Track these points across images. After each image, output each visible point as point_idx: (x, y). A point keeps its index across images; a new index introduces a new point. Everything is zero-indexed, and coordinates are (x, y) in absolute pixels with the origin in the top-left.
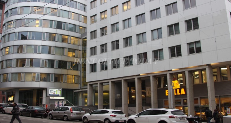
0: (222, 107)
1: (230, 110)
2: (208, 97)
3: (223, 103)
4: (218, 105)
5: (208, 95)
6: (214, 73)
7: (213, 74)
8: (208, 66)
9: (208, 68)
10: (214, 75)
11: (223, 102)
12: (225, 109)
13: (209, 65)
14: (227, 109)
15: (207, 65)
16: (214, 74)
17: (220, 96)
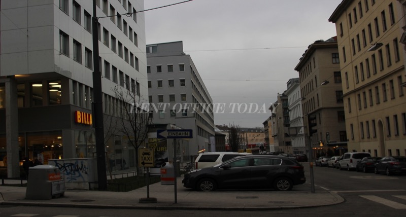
0: (30, 152)
1: (44, 156)
2: (5, 134)
3: (31, 145)
4: (23, 148)
5: (6, 132)
6: (20, 91)
7: (17, 94)
8: (9, 80)
9: (9, 83)
10: (19, 96)
11: (32, 143)
12: (35, 155)
13: (12, 78)
14: (38, 155)
15: (8, 77)
16: (19, 93)
17: (26, 133)
